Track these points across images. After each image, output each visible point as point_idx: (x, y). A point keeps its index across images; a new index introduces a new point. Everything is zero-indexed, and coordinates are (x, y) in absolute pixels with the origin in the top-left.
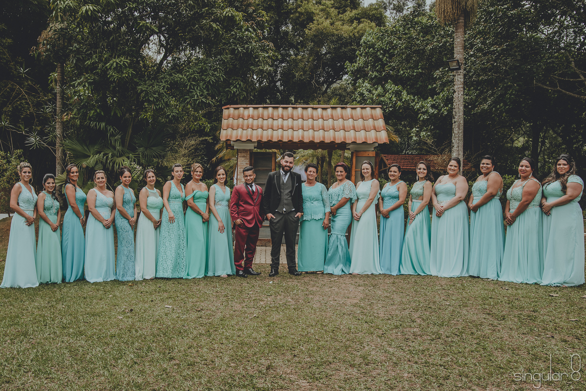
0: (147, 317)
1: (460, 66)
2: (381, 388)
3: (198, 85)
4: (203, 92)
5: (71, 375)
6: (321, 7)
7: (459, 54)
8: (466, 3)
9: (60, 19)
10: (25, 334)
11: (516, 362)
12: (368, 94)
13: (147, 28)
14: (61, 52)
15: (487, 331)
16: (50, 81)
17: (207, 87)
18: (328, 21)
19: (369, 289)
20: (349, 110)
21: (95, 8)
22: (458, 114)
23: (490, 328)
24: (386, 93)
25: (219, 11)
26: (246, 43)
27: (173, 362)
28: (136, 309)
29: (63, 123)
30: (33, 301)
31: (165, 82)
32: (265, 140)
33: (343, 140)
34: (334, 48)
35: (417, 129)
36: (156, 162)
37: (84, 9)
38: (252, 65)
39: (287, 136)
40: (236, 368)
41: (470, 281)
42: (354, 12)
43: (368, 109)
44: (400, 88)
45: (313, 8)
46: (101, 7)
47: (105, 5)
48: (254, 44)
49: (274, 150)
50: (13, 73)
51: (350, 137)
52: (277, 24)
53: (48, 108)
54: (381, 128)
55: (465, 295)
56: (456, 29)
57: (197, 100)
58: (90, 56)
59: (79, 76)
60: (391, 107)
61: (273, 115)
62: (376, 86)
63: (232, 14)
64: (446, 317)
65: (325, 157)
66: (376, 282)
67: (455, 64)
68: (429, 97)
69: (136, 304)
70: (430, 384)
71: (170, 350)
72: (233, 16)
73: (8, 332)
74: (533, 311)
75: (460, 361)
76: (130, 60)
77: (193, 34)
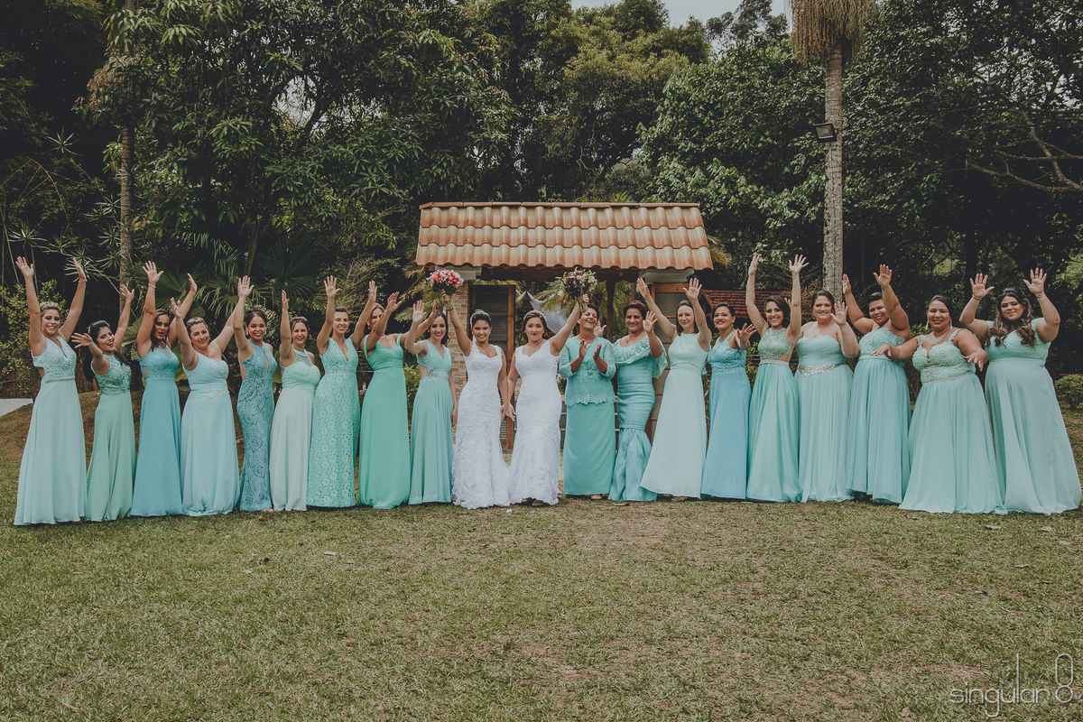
0: (294, 570)
1: (835, 135)
2: (696, 675)
3: (374, 165)
4: (383, 177)
5: (171, 663)
6: (592, 28)
7: (833, 114)
8: (844, 26)
9: (127, 50)
10: (85, 600)
11: (921, 632)
12: (678, 183)
13: (283, 65)
14: (129, 108)
15: (877, 585)
16: (106, 157)
17: (390, 168)
18: (604, 53)
19: (679, 520)
20: (643, 211)
21: (190, 31)
22: (833, 219)
23: (882, 580)
24: (709, 182)
25: (410, 37)
26: (459, 92)
27: (345, 641)
28: (275, 558)
29: (132, 234)
30: (90, 546)
31: (315, 158)
32: (495, 264)
33: (632, 264)
34: (615, 101)
35: (764, 245)
36: (300, 304)
37: (171, 33)
38: (470, 129)
39: (534, 257)
40: (452, 649)
41: (853, 506)
42: (651, 36)
43: (677, 210)
44: (734, 171)
45: (578, 29)
46: (202, 28)
47: (208, 26)
48: (473, 93)
49: (512, 282)
50: (34, 141)
51: (646, 258)
52: (515, 58)
53: (106, 207)
54: (699, 242)
55: (842, 528)
56: (829, 71)
57: (372, 190)
58: (181, 116)
59: (161, 150)
60: (719, 206)
61: (509, 219)
62: (691, 169)
63: (433, 40)
64: (809, 564)
65: (601, 295)
66: (691, 510)
67: (826, 131)
68: (786, 190)
69: (274, 550)
70: (778, 668)
71: (338, 622)
72: (435, 45)
73: (53, 597)
74: (956, 553)
75: (828, 632)
76: (253, 122)
77: (365, 74)
